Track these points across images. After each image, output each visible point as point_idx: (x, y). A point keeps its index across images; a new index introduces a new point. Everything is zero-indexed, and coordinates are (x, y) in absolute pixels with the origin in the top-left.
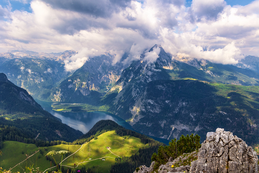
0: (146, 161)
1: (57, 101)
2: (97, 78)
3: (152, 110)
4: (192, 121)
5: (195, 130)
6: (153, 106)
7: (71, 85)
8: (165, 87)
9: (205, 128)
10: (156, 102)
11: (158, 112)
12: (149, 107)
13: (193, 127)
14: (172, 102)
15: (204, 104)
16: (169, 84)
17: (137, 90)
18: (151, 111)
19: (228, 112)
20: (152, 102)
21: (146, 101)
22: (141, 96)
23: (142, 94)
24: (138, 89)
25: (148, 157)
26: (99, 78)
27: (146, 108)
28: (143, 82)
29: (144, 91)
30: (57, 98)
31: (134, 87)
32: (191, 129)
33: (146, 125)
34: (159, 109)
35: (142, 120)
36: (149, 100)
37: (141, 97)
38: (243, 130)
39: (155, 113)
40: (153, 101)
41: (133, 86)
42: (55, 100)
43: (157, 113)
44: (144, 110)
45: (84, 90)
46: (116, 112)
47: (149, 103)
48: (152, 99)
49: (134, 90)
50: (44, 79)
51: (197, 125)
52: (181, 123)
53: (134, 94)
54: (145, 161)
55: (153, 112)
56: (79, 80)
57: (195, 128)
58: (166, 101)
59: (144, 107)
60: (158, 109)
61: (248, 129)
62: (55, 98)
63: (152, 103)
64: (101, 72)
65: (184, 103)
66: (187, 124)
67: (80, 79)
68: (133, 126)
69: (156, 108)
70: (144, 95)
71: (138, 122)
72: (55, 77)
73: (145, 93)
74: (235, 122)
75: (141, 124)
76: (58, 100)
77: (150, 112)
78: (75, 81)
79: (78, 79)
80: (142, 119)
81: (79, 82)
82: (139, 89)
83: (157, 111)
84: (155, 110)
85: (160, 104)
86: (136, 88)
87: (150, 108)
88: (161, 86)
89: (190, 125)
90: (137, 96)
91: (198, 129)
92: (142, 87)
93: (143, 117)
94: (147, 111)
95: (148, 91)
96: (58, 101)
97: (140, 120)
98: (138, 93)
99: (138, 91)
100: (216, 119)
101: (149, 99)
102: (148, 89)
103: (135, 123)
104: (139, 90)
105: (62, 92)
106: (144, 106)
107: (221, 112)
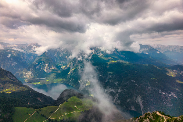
2: (54, 61)
4: (116, 86)
5: (118, 91)
7: (37, 66)
9: (124, 90)
14: (104, 75)
15: (122, 76)
16: (101, 65)
19: (135, 81)
32: (116, 91)
38: (144, 90)
42: (27, 77)
45: (47, 70)
46: (70, 82)
50: (17, 63)
51: (119, 89)
52: (110, 88)
57: (118, 90)
58: (100, 75)
61: (147, 89)
62: (27, 75)
64: (57, 57)
65: (111, 76)
66: (113, 88)
67: (43, 62)
74: (140, 86)
76: (29, 77)
78: (40, 64)
81: (43, 64)
89: (115, 89)
91: (120, 91)
100: (129, 85)
103: (82, 89)
105: (32, 71)
107: (132, 81)
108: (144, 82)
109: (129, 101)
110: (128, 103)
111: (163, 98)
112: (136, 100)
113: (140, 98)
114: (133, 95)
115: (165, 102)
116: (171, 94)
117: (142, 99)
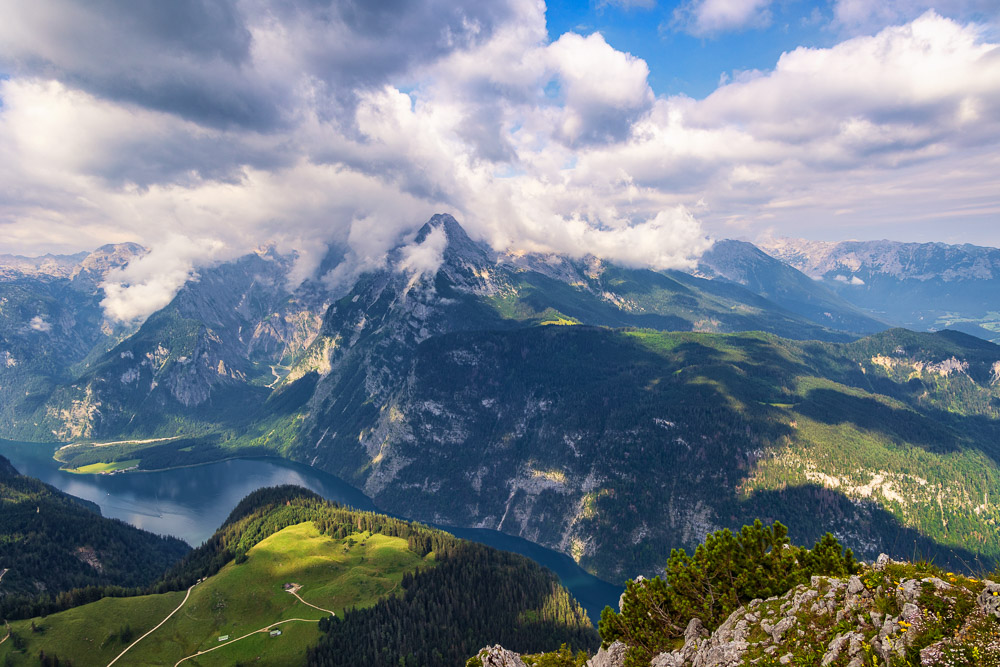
0: (431, 614)
1: (79, 434)
2: (234, 338)
3: (440, 436)
4: (571, 459)
6: (440, 423)
7: (130, 370)
8: (476, 353)
9: (613, 476)
10: (452, 408)
11: (460, 441)
12: (429, 426)
13: (576, 478)
14: (502, 401)
15: (606, 400)
16: (487, 344)
17: (382, 372)
18: (436, 438)
19: (677, 421)
20: (438, 408)
21: (415, 409)
22: (399, 390)
23: (401, 385)
24: (385, 369)
25: (435, 600)
26: (240, 339)
27: (417, 432)
28: (402, 344)
29: (406, 374)
30: (76, 425)
31: (372, 363)
32: (570, 486)
33: (420, 489)
34: (462, 430)
35: (405, 474)
36: (426, 403)
37: (399, 395)
38: (727, 469)
39: (448, 446)
40: (440, 406)
41: (368, 361)
42: (69, 434)
43: (456, 445)
44: (411, 437)
45: (184, 389)
46: (313, 453)
47: (428, 413)
48: (436, 399)
49: (373, 372)
50: (16, 357)
51: (588, 471)
52: (537, 468)
53: (372, 387)
54: (427, 614)
55: (443, 442)
56: (162, 351)
57: (582, 480)
58: (484, 403)
59: (411, 427)
60: (459, 432)
61: (741, 464)
62: (68, 425)
63: (437, 413)
64: (247, 317)
65: (542, 404)
67: (167, 348)
68: (378, 496)
69: (450, 428)
70: (407, 387)
71: (395, 482)
72: (64, 347)
73: (412, 380)
74: (701, 450)
75: (405, 487)
76: (83, 432)
77: (431, 443)
78: (148, 355)
79: (160, 348)
80: (405, 468)
81: (164, 357)
82: (390, 366)
83: (457, 436)
84: (449, 434)
85: (463, 413)
86: (380, 366)
87: (432, 431)
88: (463, 353)
89: (567, 473)
90: (382, 392)
91: (593, 485)
92: (400, 359)
93: (409, 462)
94: (421, 439)
95: (420, 372)
96: (83, 435)
97: (399, 473)
98: (385, 382)
99: (385, 373)
100: (643, 444)
101: (426, 400)
102: (419, 365)
103: (382, 487)
104: (389, 372)
105: (97, 401)
106: (410, 423)
107: (658, 421)
108: (721, 425)
109: (645, 540)
110: (640, 547)
111: (830, 507)
112: (680, 527)
113: (703, 517)
114: (666, 502)
115: (838, 527)
116: (873, 483)
117: (713, 520)
